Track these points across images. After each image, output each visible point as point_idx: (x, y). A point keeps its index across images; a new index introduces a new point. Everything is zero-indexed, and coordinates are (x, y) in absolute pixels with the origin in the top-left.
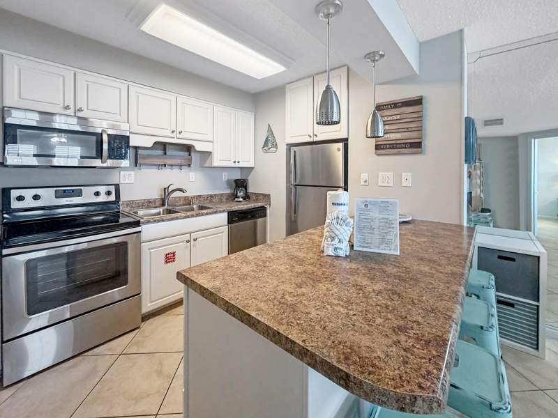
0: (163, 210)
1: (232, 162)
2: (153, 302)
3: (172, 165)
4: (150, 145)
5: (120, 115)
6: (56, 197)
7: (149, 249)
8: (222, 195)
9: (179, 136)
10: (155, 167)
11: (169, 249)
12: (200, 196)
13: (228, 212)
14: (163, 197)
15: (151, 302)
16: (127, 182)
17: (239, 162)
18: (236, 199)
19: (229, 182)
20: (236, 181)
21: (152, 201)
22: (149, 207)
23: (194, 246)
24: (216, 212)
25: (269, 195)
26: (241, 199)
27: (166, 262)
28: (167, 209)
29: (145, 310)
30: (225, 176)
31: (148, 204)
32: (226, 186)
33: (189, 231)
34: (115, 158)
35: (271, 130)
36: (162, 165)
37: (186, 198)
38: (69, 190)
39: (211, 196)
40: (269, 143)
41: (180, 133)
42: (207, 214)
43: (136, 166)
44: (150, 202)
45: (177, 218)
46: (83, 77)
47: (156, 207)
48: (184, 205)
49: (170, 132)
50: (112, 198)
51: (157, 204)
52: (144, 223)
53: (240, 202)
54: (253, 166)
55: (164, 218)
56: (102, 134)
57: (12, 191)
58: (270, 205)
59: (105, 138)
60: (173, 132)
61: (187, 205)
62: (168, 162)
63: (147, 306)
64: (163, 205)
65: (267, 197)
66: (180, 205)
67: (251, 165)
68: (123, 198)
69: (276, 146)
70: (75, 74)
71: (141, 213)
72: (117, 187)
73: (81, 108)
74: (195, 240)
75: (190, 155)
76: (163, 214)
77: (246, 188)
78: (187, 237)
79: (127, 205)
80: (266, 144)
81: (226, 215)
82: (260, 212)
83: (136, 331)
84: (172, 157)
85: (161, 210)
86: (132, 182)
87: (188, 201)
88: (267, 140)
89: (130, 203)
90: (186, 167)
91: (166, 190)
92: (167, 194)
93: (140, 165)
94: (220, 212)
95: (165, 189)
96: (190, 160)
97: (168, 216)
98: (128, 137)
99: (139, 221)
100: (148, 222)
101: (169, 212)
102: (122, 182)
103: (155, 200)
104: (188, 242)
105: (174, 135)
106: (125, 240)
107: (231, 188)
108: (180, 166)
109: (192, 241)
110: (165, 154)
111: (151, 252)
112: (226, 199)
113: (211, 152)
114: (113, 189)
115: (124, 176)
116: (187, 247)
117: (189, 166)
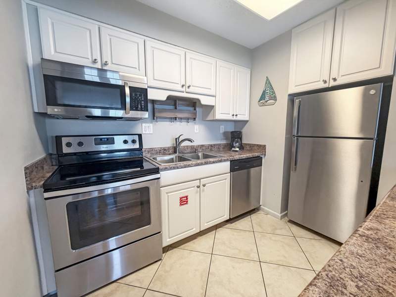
0: (176, 157)
1: (231, 115)
2: (171, 238)
3: (181, 119)
4: (164, 99)
5: (139, 70)
6: (96, 144)
7: (167, 193)
8: (219, 145)
9: (188, 90)
10: (168, 120)
11: (183, 193)
12: (203, 146)
13: (231, 161)
14: (175, 145)
15: (169, 238)
16: (147, 133)
17: (236, 115)
18: (233, 149)
19: (225, 134)
20: (232, 132)
21: (166, 148)
22: (164, 154)
23: (203, 190)
24: (221, 161)
25: (265, 146)
26: (237, 149)
27: (181, 205)
28: (179, 156)
29: (165, 244)
30: (222, 128)
31: (164, 151)
32: (222, 137)
33: (199, 177)
34: (137, 109)
35: (270, 83)
36: (173, 118)
37: (192, 147)
38: (105, 138)
39: (211, 146)
40: (267, 96)
41: (189, 87)
42: (214, 162)
43: (154, 119)
44: (165, 150)
45: (189, 166)
46: (107, 30)
47: (170, 154)
48: (191, 153)
49: (180, 86)
50: (137, 146)
51: (170, 152)
52: (162, 170)
53: (237, 151)
54: (247, 119)
55: (178, 165)
56: (124, 86)
57: (63, 138)
58: (265, 155)
59: (127, 91)
60: (183, 86)
61: (193, 152)
62: (179, 115)
63: (167, 241)
64: (175, 152)
65: (263, 148)
66: (188, 153)
67: (246, 118)
68: (145, 146)
69: (275, 98)
70: (99, 28)
71: (159, 159)
72: (140, 136)
73: (106, 62)
74: (204, 186)
75: (195, 110)
76: (176, 162)
77: (241, 139)
78: (197, 183)
79: (148, 152)
80: (263, 97)
81: (228, 163)
82: (257, 162)
83: (159, 262)
84: (181, 111)
85: (173, 156)
86: (151, 132)
87: (194, 150)
88: (264, 93)
89: (151, 150)
90: (192, 120)
91: (178, 140)
92: (178, 143)
93: (157, 118)
94: (225, 161)
95: (176, 139)
96: (195, 114)
97: (182, 163)
98: (147, 89)
99: (158, 168)
100: (166, 169)
101: (181, 159)
102: (144, 132)
103: (169, 148)
104: (198, 187)
105: (183, 89)
106: (147, 186)
107: (226, 139)
108: (187, 119)
109: (201, 186)
110: (176, 108)
111: (168, 196)
112: (223, 148)
113: (213, 106)
114: (136, 138)
115: (145, 127)
116: (197, 192)
117: (195, 119)
